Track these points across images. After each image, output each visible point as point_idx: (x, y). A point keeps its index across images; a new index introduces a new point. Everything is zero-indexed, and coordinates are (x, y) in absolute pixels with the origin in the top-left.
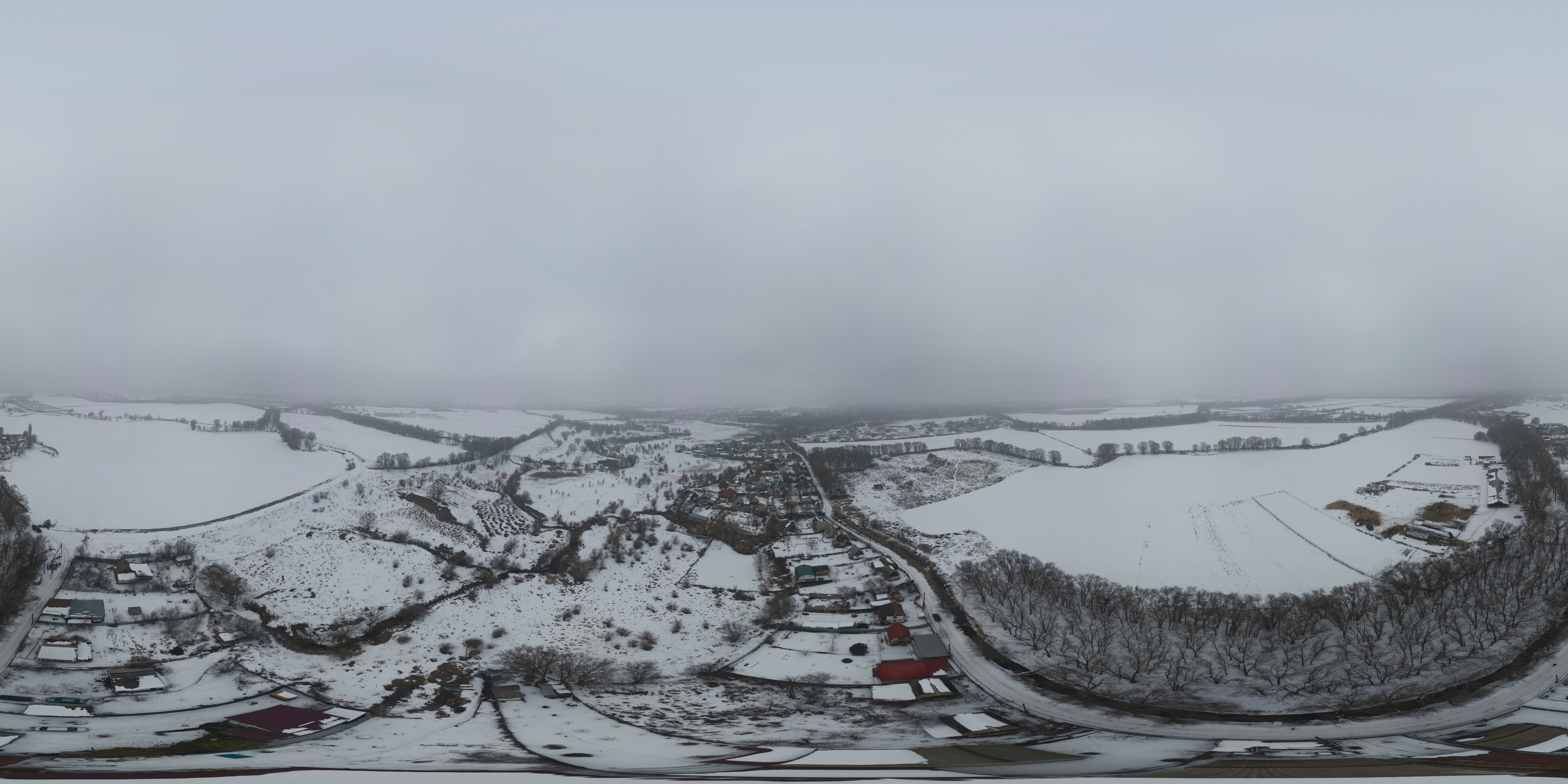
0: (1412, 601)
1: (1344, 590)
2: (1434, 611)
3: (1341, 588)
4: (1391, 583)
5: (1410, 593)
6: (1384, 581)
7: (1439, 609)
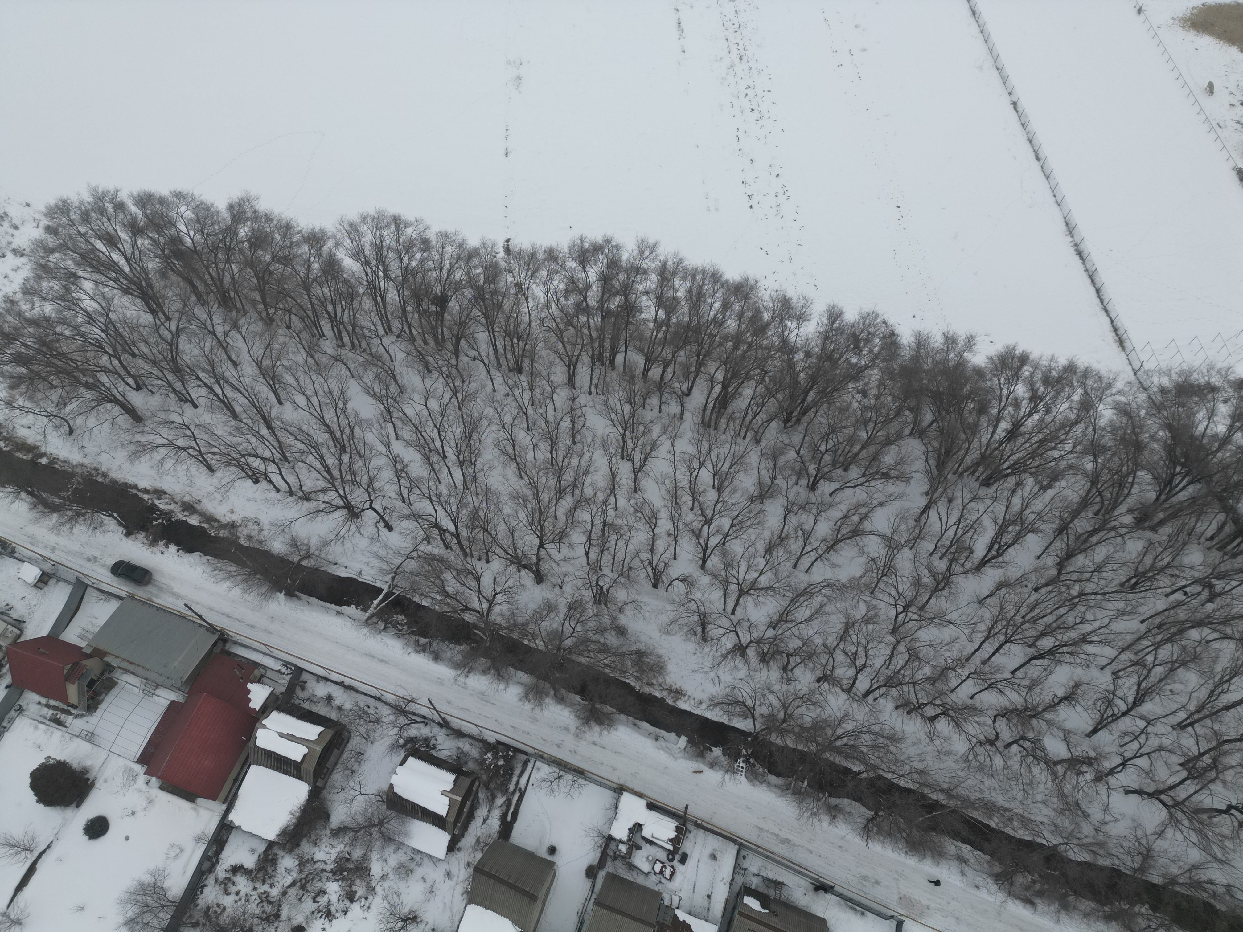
0: (1162, 523)
1: (1027, 371)
2: (1179, 596)
3: (1024, 359)
4: (1169, 427)
5: (1183, 496)
6: (1156, 407)
7: (1196, 603)
